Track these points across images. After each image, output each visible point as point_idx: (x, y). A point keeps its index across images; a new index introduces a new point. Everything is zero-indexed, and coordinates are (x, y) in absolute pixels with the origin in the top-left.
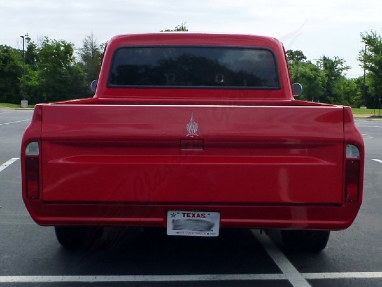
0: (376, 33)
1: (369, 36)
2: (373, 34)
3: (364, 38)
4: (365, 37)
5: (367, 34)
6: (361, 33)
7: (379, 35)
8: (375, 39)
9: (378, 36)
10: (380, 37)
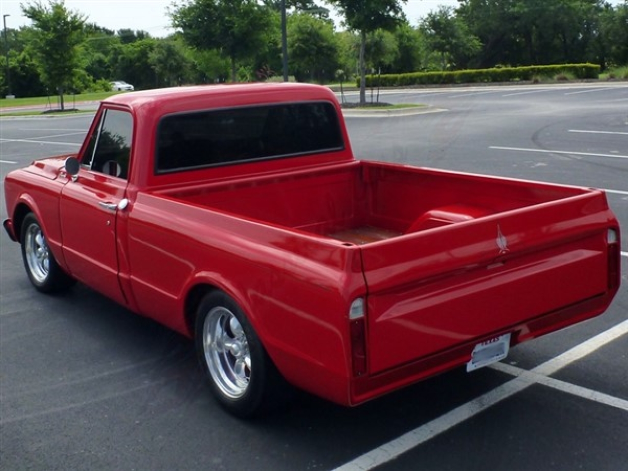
0: (40, 3)
1: (32, 8)
2: (38, 5)
3: (25, 11)
4: (28, 9)
5: (29, 6)
6: (21, 4)
7: (45, 5)
8: (39, 12)
9: (43, 8)
10: (46, 8)
